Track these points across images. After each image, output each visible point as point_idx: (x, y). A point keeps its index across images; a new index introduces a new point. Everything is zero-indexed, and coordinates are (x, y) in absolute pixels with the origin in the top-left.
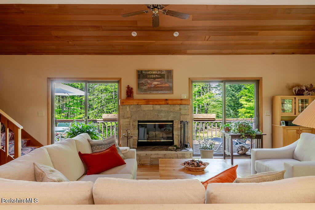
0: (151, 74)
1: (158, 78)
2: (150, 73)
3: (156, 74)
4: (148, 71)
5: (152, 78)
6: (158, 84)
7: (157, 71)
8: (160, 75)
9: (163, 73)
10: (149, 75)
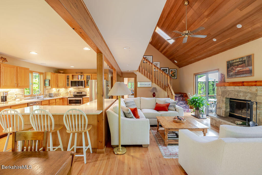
0: (236, 62)
1: (240, 64)
2: (234, 61)
3: (238, 62)
4: (233, 60)
5: (236, 65)
6: (240, 69)
7: (240, 59)
8: (242, 61)
9: (244, 59)
10: (234, 63)
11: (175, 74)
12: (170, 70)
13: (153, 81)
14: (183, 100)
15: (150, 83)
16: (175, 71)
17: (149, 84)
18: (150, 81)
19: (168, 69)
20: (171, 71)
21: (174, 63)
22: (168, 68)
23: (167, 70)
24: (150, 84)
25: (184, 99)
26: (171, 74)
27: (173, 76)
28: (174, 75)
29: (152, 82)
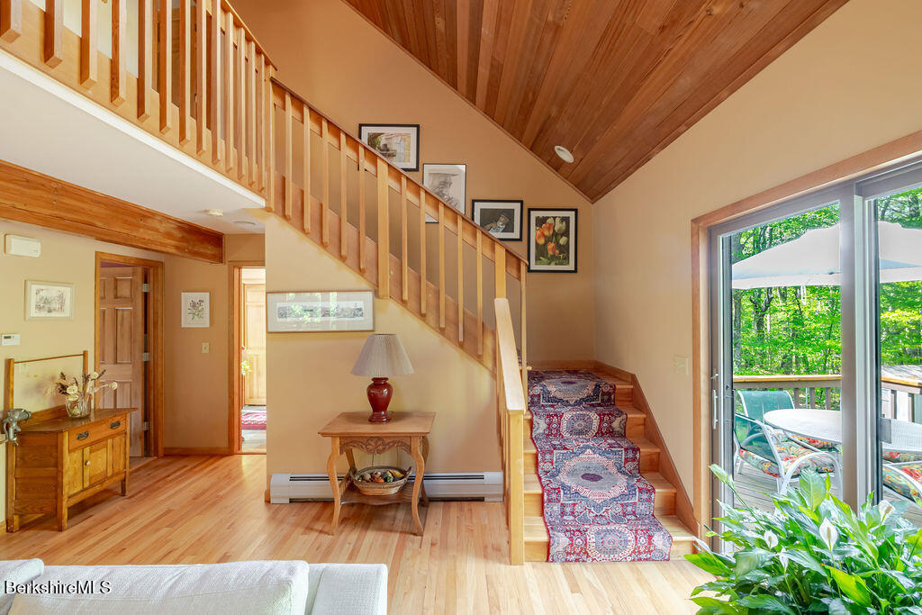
11: (563, 241)
12: (534, 214)
13: (386, 287)
14: (611, 433)
15: (364, 301)
16: (566, 220)
17: (351, 305)
18: (364, 284)
19: (517, 207)
20: (541, 222)
21: (557, 165)
22: (522, 202)
23: (510, 213)
24: (360, 304)
25: (616, 424)
26: (542, 241)
27: (550, 253)
28: (558, 246)
29: (376, 294)
